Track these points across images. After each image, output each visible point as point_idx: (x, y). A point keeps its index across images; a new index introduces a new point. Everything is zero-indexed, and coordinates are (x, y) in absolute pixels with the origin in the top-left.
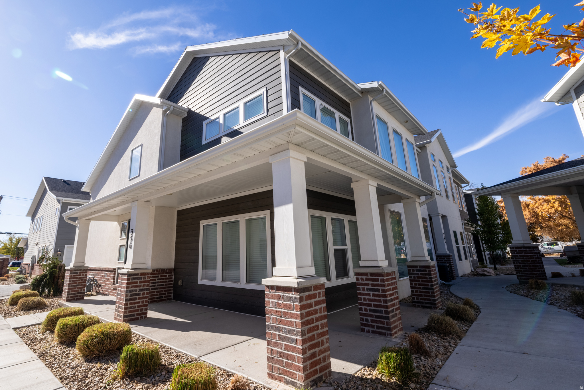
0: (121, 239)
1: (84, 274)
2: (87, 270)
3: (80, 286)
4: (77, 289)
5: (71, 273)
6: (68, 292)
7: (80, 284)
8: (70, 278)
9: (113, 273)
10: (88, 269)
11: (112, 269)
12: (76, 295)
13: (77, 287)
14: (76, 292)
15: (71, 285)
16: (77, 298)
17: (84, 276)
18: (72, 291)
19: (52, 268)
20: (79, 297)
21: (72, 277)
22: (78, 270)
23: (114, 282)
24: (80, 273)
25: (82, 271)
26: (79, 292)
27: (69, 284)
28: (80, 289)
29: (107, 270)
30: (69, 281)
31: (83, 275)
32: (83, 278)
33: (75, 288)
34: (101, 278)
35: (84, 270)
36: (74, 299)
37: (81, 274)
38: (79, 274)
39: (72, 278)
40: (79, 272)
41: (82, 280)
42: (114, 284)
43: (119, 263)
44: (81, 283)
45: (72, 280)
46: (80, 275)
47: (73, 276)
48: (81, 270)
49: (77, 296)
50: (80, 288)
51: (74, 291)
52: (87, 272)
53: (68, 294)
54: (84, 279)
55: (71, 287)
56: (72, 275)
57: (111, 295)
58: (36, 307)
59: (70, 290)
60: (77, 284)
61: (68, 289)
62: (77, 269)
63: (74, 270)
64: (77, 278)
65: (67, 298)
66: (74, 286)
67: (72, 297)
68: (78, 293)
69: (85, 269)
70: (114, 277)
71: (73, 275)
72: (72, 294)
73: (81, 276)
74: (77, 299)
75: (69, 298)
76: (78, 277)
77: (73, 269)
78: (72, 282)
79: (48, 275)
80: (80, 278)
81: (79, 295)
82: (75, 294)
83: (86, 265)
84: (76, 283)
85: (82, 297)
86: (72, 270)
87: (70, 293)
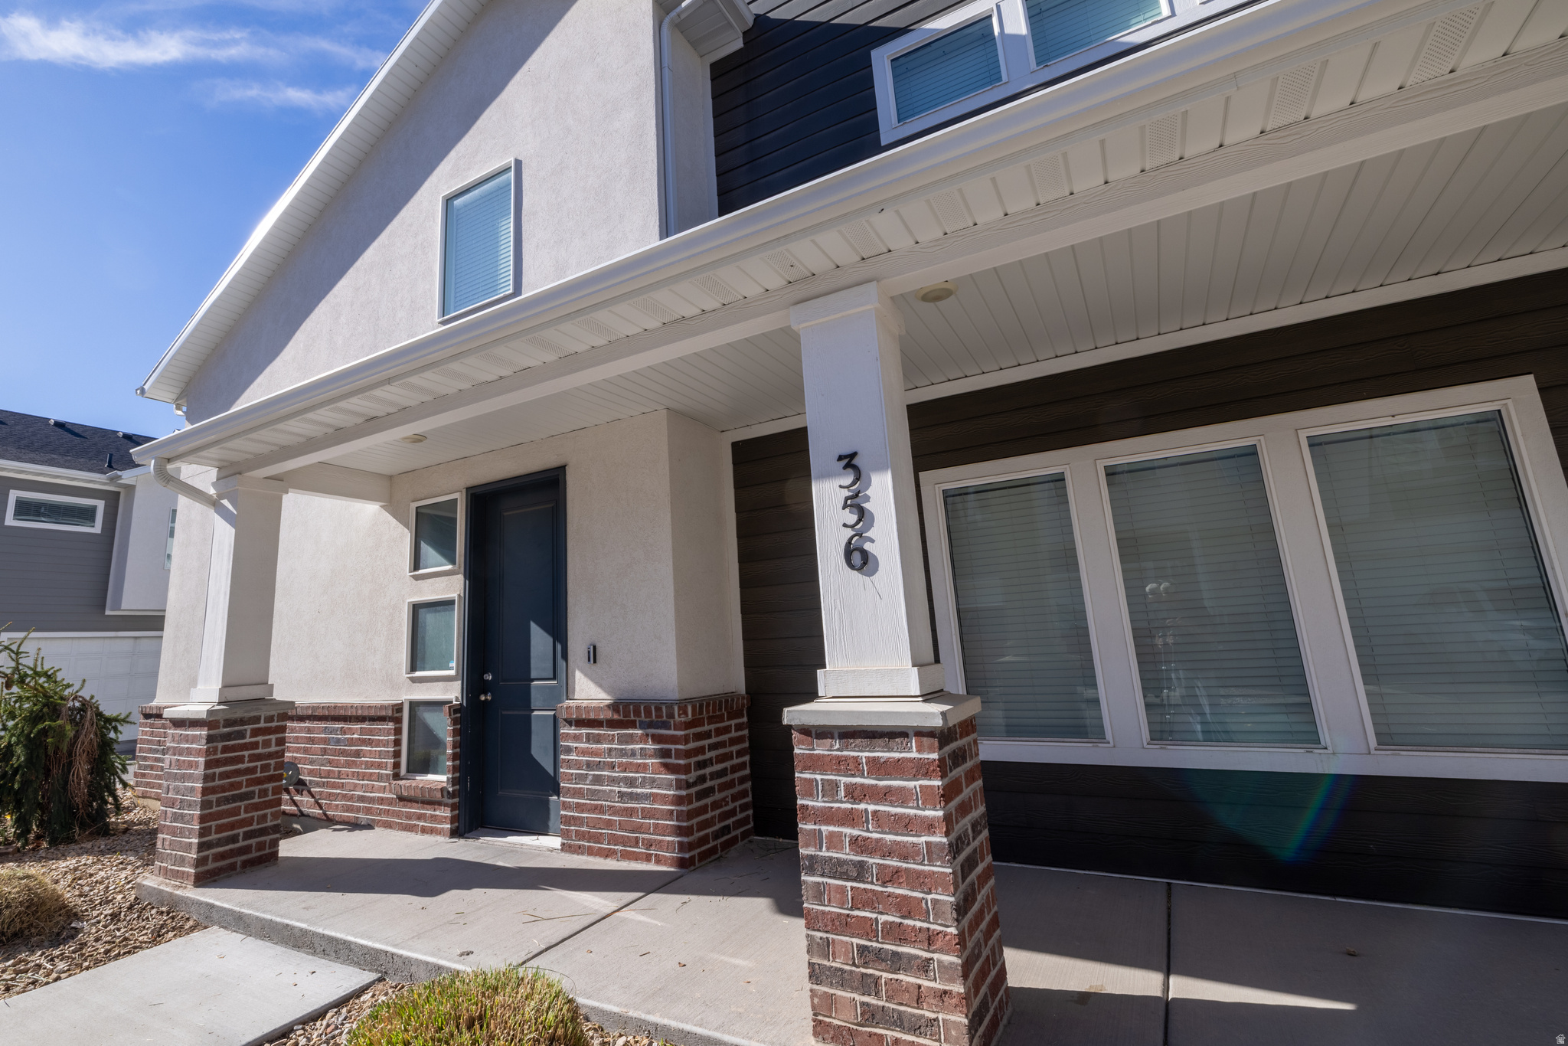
0: (417, 578)
1: (273, 737)
2: (285, 717)
3: (256, 800)
4: (243, 816)
5: (210, 739)
6: (203, 833)
7: (256, 789)
8: (208, 765)
9: (391, 726)
10: (288, 713)
11: (382, 707)
12: (241, 844)
13: (242, 804)
14: (241, 831)
15: (213, 797)
16: (244, 857)
17: (273, 749)
18: (220, 829)
19: (34, 718)
20: (254, 854)
21: (219, 756)
22: (242, 722)
23: (397, 765)
24: (256, 733)
25: (262, 725)
26: (255, 827)
27: (205, 791)
28: (256, 814)
29: (342, 712)
30: (207, 778)
31: (267, 744)
32: (270, 756)
33: (236, 812)
34: (306, 751)
35: (270, 719)
36: (232, 867)
37: (260, 739)
38: (248, 740)
39: (217, 763)
40: (248, 727)
41: (265, 768)
42: (397, 776)
43: (414, 680)
44: (259, 781)
45: (218, 770)
46: (255, 745)
47: (225, 750)
48: (257, 720)
49: (246, 850)
50: (256, 807)
51: (232, 826)
52: (283, 729)
53: (202, 847)
54: (272, 762)
55: (215, 809)
56: (215, 749)
57: (388, 825)
58: (21, 931)
59: (213, 823)
60: (244, 790)
61: (203, 819)
62: (239, 714)
63: (229, 723)
64: (240, 759)
65: (199, 862)
66: (227, 800)
67: (222, 856)
68: (248, 835)
69: (275, 713)
70: (397, 743)
71: (220, 745)
72: (220, 843)
73: (260, 751)
74: (246, 864)
75: (211, 866)
76: (246, 753)
77: (220, 718)
78: (217, 783)
79: (19, 750)
80: (254, 758)
81: (253, 841)
82: (234, 839)
83: (279, 695)
84: (239, 785)
85: (267, 851)
86: (217, 721)
87: (214, 837)
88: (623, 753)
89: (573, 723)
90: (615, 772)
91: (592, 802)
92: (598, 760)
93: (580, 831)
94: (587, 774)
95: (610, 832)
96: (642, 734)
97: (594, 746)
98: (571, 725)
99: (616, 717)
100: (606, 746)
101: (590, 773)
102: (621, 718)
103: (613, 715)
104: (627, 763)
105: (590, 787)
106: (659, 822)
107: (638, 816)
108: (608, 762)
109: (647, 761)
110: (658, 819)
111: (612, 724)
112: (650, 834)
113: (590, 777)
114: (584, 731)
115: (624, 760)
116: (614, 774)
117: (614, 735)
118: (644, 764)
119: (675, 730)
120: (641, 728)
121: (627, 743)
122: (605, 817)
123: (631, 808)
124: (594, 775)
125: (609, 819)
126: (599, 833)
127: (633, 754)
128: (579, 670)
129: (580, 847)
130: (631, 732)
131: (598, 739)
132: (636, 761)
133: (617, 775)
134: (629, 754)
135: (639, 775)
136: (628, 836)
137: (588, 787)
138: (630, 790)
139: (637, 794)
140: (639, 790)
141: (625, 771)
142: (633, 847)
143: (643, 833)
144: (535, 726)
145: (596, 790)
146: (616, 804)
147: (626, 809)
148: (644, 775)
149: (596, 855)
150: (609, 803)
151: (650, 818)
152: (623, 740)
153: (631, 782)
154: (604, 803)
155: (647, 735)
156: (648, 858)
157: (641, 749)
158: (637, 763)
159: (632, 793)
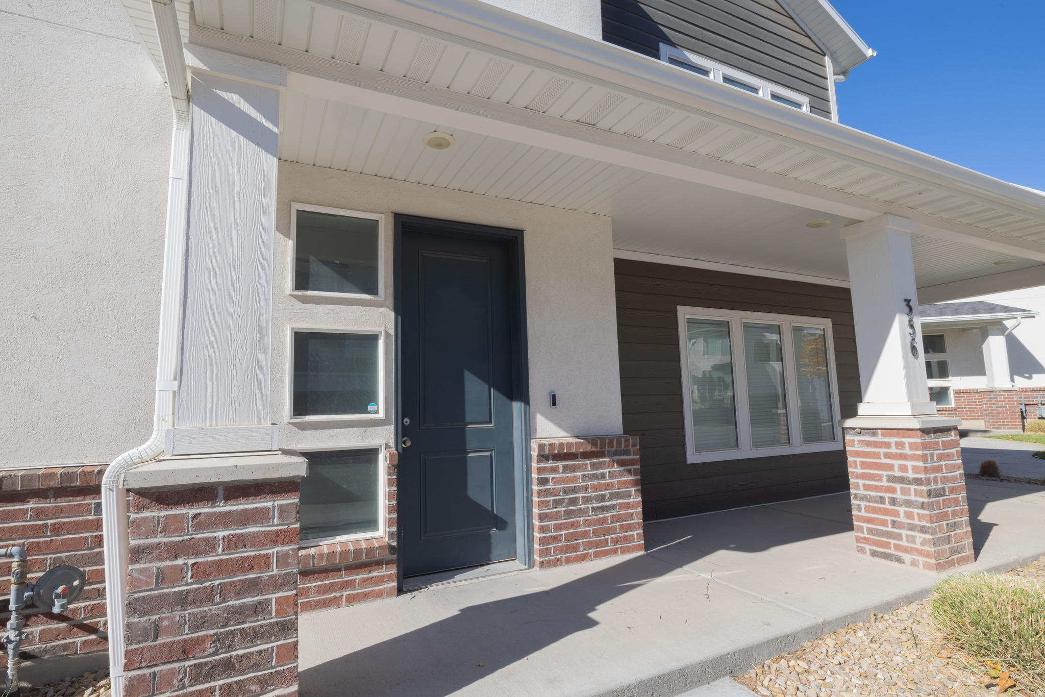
0: (304, 300)
88: (595, 477)
89: (551, 457)
90: (588, 493)
91: (569, 520)
92: (574, 485)
93: (558, 547)
94: (563, 499)
95: (585, 540)
96: (610, 461)
97: (569, 475)
98: (548, 461)
99: (594, 449)
100: (580, 474)
101: (566, 497)
102: (598, 449)
103: (591, 448)
104: (597, 484)
105: (566, 508)
106: (623, 523)
107: (608, 522)
108: (582, 486)
109: (613, 480)
110: (622, 521)
111: (586, 455)
112: (617, 533)
113: (566, 501)
114: (560, 464)
115: (595, 482)
116: (587, 495)
117: (587, 464)
118: (611, 482)
119: (634, 455)
120: (609, 456)
121: (598, 469)
122: (580, 530)
123: (602, 518)
124: (570, 498)
125: (584, 531)
126: (576, 543)
127: (603, 476)
128: (540, 413)
129: (558, 560)
130: (601, 460)
131: (573, 469)
132: (604, 482)
133: (589, 495)
134: (600, 477)
135: (607, 492)
136: (600, 540)
137: (564, 509)
138: (600, 505)
139: (606, 506)
140: (607, 503)
141: (596, 491)
142: (604, 547)
143: (612, 534)
144: (471, 468)
145: (572, 510)
146: (590, 518)
147: (598, 519)
148: (611, 491)
149: (573, 562)
150: (583, 518)
151: (616, 522)
152: (594, 466)
153: (602, 498)
154: (579, 519)
155: (614, 461)
156: (615, 552)
157: (609, 472)
158: (606, 483)
159: (602, 506)
